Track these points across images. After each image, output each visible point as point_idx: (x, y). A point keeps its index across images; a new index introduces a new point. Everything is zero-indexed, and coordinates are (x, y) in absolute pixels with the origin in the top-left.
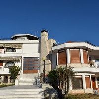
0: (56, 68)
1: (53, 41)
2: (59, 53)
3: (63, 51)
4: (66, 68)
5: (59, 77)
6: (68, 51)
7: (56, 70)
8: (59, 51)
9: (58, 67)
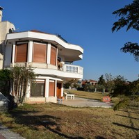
0: (9, 67)
1: (10, 26)
2: (16, 45)
3: (23, 43)
4: (24, 68)
5: (12, 79)
6: (31, 44)
7: (9, 69)
8: (16, 42)
9: (14, 65)
